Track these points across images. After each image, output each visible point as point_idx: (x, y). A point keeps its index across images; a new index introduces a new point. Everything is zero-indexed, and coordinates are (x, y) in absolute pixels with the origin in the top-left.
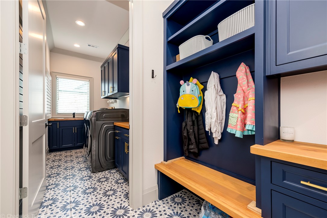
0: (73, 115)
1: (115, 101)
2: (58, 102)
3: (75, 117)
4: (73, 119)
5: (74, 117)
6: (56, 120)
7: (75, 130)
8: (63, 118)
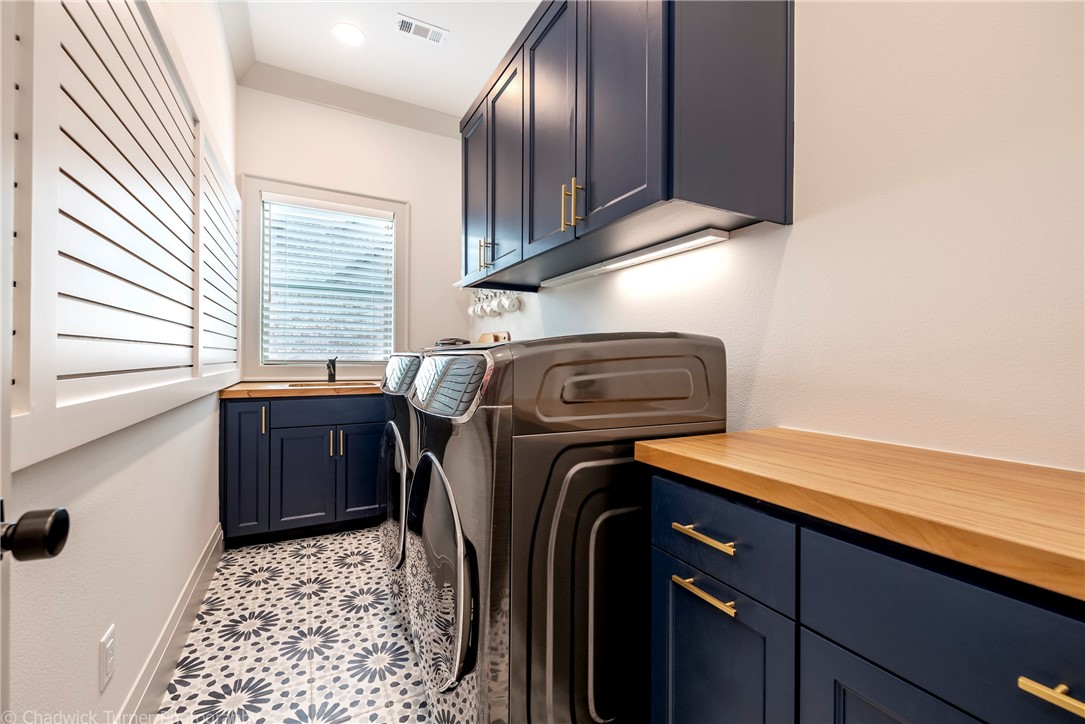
0: (329, 368)
1: (517, 304)
2: (267, 309)
3: (337, 378)
4: (328, 389)
5: (332, 378)
6: (253, 395)
7: (335, 444)
8: (286, 386)
